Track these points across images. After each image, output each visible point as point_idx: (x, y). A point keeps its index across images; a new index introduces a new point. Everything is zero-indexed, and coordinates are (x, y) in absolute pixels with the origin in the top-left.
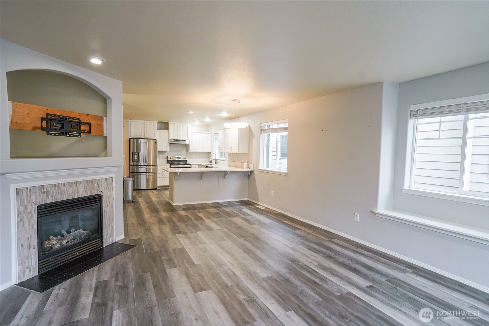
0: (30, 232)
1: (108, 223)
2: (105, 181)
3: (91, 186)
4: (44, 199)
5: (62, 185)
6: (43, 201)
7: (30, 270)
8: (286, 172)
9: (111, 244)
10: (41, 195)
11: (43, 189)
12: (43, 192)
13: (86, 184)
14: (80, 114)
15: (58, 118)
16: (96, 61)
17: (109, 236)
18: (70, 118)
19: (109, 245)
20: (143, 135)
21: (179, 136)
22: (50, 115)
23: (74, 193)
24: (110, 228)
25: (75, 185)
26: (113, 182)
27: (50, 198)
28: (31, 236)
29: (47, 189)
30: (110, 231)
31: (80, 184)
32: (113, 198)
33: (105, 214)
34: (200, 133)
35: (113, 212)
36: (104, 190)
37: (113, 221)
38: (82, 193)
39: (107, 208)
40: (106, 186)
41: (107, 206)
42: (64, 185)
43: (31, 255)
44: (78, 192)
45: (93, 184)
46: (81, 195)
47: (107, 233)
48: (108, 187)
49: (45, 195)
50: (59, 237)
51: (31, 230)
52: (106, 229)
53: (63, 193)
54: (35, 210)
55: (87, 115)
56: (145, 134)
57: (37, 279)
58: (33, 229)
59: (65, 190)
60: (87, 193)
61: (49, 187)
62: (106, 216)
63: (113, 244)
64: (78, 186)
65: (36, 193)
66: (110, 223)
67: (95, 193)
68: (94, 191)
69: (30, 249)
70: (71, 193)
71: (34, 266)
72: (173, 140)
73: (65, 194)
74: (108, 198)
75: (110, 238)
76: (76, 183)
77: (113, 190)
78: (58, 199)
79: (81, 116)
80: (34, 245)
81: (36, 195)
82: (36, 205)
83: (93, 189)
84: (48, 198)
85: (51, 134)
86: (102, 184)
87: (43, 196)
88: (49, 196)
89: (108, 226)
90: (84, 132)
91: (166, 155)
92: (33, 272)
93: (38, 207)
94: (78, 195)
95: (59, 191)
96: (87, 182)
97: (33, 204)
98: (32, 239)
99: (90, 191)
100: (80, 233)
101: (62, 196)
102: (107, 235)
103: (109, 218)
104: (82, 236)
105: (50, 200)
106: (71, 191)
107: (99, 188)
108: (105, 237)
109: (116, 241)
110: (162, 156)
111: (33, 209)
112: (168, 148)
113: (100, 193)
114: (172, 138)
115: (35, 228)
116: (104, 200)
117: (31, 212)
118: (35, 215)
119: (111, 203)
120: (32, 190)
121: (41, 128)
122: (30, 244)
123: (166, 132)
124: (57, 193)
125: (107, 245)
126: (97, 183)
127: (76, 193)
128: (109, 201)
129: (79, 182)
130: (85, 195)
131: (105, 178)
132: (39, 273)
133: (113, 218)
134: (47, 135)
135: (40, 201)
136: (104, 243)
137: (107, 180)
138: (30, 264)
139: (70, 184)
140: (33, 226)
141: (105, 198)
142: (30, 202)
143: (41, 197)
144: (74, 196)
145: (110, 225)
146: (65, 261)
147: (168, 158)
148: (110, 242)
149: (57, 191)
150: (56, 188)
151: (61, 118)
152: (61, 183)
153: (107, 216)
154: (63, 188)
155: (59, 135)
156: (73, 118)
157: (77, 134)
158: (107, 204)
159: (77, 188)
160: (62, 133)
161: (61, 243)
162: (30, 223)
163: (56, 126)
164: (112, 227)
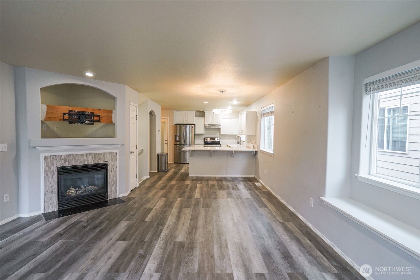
0: (53, 183)
1: (112, 184)
2: (110, 154)
3: (98, 157)
4: (63, 163)
5: (75, 156)
6: (62, 165)
7: (52, 207)
8: (272, 152)
9: (115, 198)
10: (61, 161)
11: (61, 157)
12: (61, 159)
13: (93, 156)
14: (93, 110)
15: (77, 113)
16: (89, 74)
17: (112, 192)
18: (86, 112)
19: (113, 199)
20: (185, 122)
21: (212, 122)
22: (72, 111)
23: (85, 161)
24: (114, 187)
25: (85, 156)
26: (116, 155)
27: (67, 163)
28: (53, 186)
29: (64, 157)
30: (114, 189)
31: (89, 155)
32: (117, 166)
33: (109, 177)
34: (230, 119)
35: (116, 176)
36: (109, 160)
37: (116, 182)
38: (91, 161)
39: (111, 173)
40: (111, 158)
41: (112, 171)
42: (77, 155)
43: (53, 197)
44: (87, 160)
45: (100, 156)
46: (90, 163)
47: (111, 190)
48: (112, 159)
49: (63, 161)
50: (77, 189)
51: (53, 182)
52: (110, 188)
53: (76, 161)
54: (56, 170)
55: (99, 110)
56: (186, 121)
57: (57, 213)
58: (55, 182)
59: (78, 159)
60: (95, 162)
61: (66, 156)
62: (110, 178)
63: (116, 198)
64: (88, 156)
65: (57, 159)
66: (114, 184)
67: (101, 162)
68: (100, 161)
69: (52, 193)
70: (82, 161)
71: (55, 204)
72: (208, 125)
73: (78, 162)
74: (113, 166)
75: (114, 194)
76: (86, 155)
77: (116, 160)
78: (73, 164)
79: (94, 111)
80: (55, 192)
81: (57, 161)
82: (57, 167)
83: (100, 159)
84: (65, 163)
85: (72, 123)
86: (107, 156)
87: (62, 162)
88: (66, 162)
89: (112, 186)
90: (96, 121)
91: (203, 137)
92: (54, 208)
93: (58, 168)
94: (87, 163)
95: (73, 159)
96: (95, 154)
97: (55, 166)
98: (54, 187)
99: (97, 160)
100: (92, 188)
101: (75, 162)
102: (111, 192)
103: (113, 180)
104: (92, 190)
105: (66, 164)
106: (82, 160)
107: (104, 158)
108: (109, 193)
109: (119, 197)
110: (201, 137)
111: (55, 170)
112: (204, 131)
113: (105, 163)
114: (207, 123)
115: (56, 181)
116: (109, 167)
117: (53, 171)
118: (56, 173)
119: (114, 170)
120: (54, 158)
121: (63, 119)
122: (52, 190)
123: (202, 118)
124: (72, 161)
125: (110, 199)
126: (103, 155)
127: (86, 161)
128: (113, 168)
129: (89, 154)
130: (93, 163)
131: (110, 152)
132: (58, 209)
133: (117, 180)
134: (69, 124)
135: (60, 164)
136: (108, 197)
137: (111, 154)
138: (52, 203)
139: (82, 155)
140: (54, 179)
141: (110, 166)
142: (53, 164)
143: (61, 162)
144: (85, 163)
145: (114, 185)
146: (77, 205)
147: (204, 139)
148: (114, 197)
149: (72, 159)
150: (71, 157)
151: (79, 113)
152: (75, 154)
153: (112, 179)
154: (76, 157)
155: (78, 123)
156: (88, 112)
157: (91, 123)
158: (111, 170)
159: (87, 158)
160: (80, 122)
161: (76, 193)
162: (52, 178)
163: (74, 118)
164: (116, 187)
